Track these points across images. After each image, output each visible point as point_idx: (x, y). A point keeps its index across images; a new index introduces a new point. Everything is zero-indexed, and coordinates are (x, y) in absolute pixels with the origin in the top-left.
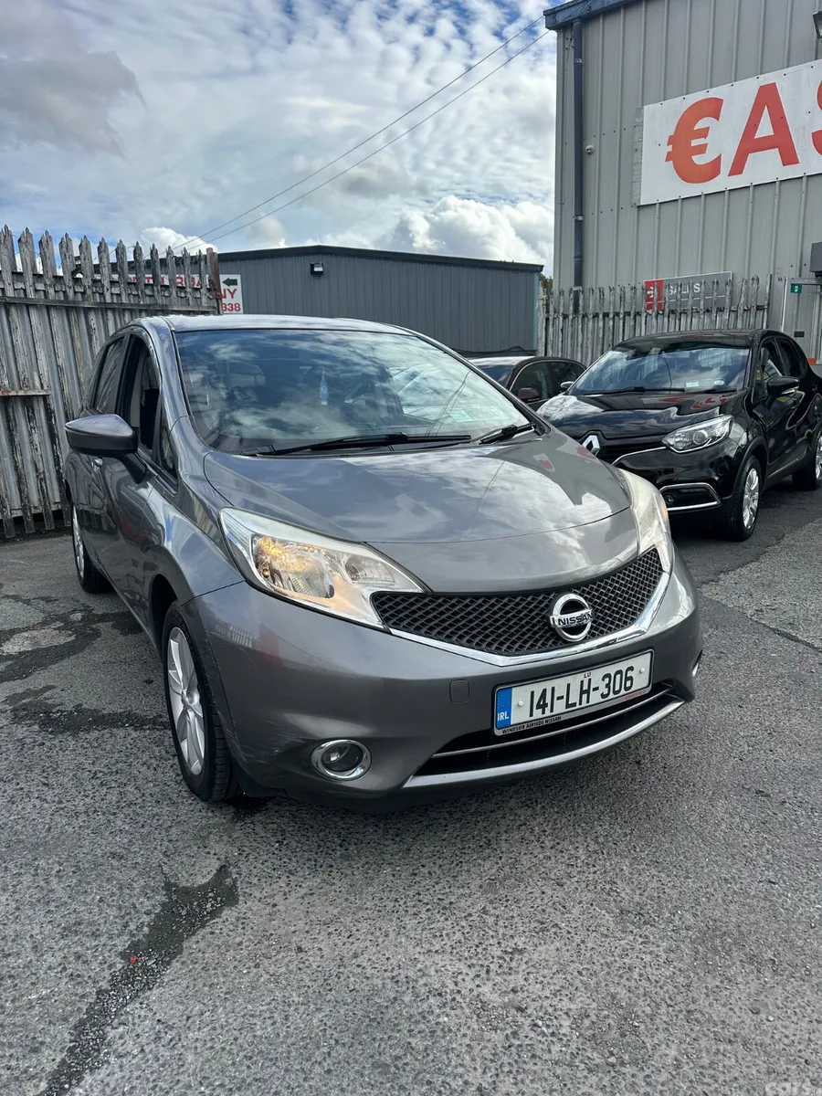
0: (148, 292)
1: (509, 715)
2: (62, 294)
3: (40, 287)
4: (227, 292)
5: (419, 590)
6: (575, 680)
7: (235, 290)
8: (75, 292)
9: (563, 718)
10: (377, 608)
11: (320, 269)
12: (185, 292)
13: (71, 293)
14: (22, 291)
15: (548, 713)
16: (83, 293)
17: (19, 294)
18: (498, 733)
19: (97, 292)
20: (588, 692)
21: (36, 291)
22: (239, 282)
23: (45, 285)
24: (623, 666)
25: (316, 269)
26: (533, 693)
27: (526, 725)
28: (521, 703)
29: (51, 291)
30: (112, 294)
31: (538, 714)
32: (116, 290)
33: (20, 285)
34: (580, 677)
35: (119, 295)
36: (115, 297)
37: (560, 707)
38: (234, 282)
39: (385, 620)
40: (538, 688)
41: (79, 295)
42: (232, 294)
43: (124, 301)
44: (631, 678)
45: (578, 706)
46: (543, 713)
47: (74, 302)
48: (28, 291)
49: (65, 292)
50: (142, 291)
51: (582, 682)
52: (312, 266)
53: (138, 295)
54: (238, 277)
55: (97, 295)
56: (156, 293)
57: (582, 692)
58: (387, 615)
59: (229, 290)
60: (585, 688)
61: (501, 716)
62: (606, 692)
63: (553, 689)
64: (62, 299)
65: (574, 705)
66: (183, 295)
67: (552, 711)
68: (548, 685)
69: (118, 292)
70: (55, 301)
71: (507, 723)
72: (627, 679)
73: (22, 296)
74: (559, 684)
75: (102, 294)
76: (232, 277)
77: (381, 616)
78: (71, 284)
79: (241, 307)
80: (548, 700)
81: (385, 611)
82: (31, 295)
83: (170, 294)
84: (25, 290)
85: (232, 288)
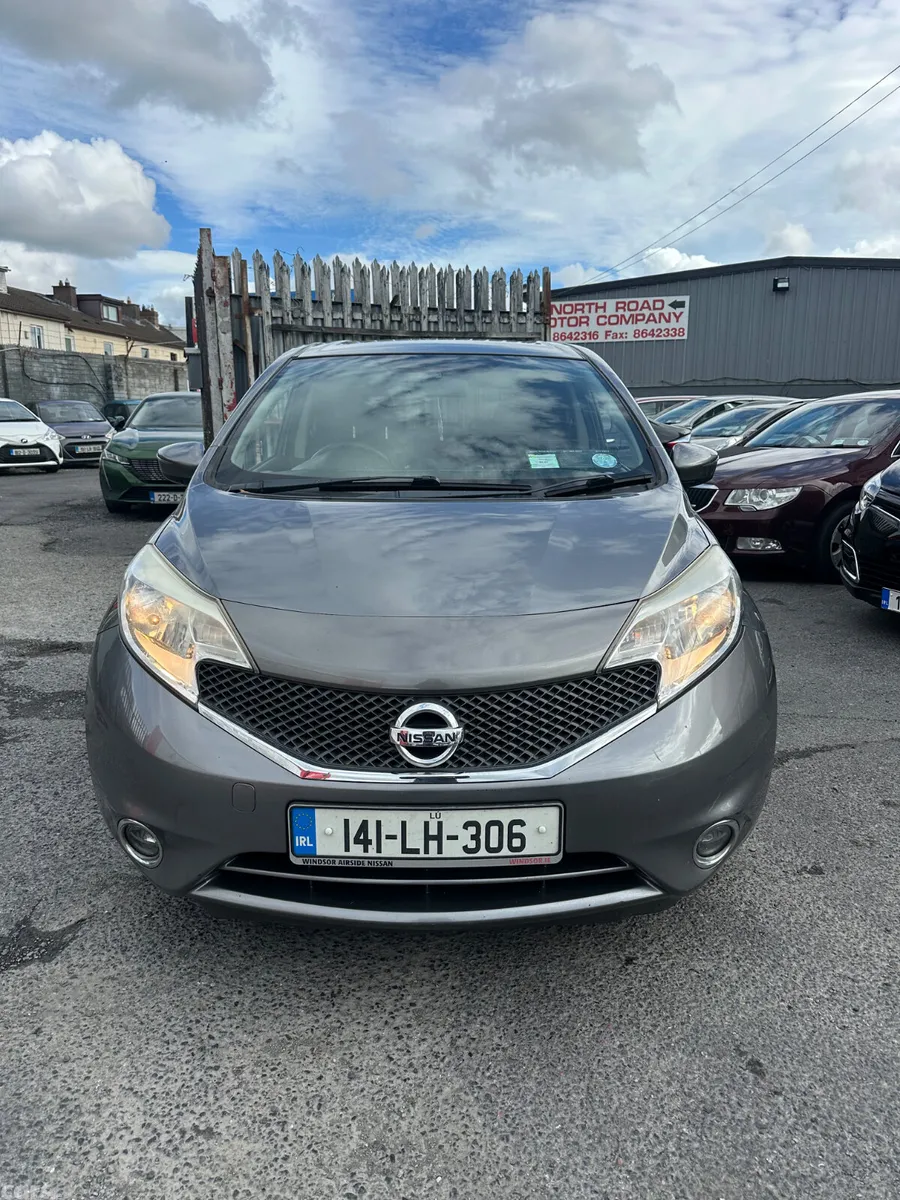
0: (468, 319)
1: (313, 840)
2: (378, 323)
3: (358, 316)
4: (672, 316)
5: (247, 665)
6: (416, 820)
7: (681, 313)
8: (392, 321)
9: (396, 864)
10: (199, 678)
11: (786, 285)
12: (509, 318)
13: (387, 322)
14: (340, 321)
15: (372, 852)
16: (400, 322)
17: (337, 324)
18: (298, 861)
19: (413, 320)
20: (438, 838)
21: (354, 320)
22: (687, 304)
23: (363, 314)
24: (505, 816)
25: (780, 285)
26: (346, 822)
27: (337, 860)
28: (329, 830)
29: (368, 321)
30: (429, 322)
31: (356, 850)
32: (433, 318)
33: (338, 316)
34: (423, 816)
35: (436, 323)
36: (432, 325)
37: (391, 849)
38: (681, 304)
39: (203, 695)
40: (356, 817)
41: (396, 324)
42: (677, 318)
43: (441, 330)
44: (521, 836)
45: (422, 854)
46: (366, 850)
47: (389, 331)
48: (346, 321)
49: (381, 322)
50: (461, 318)
51: (427, 824)
52: (776, 282)
53: (456, 323)
54: (686, 299)
55: (414, 323)
56: (476, 320)
57: (428, 838)
58: (208, 688)
59: (674, 313)
60: (433, 831)
61: (301, 841)
62: (472, 845)
63: (379, 823)
64: (378, 328)
65: (417, 851)
66: (506, 321)
67: (379, 850)
68: (372, 816)
69: (436, 320)
70: (371, 331)
71: (310, 852)
72: (512, 836)
73: (340, 326)
74: (391, 820)
75: (419, 323)
76: (679, 299)
77: (200, 688)
78: (388, 312)
79: (686, 332)
80: (372, 835)
81: (207, 683)
82: (348, 325)
83: (492, 320)
84: (343, 320)
85: (678, 311)
